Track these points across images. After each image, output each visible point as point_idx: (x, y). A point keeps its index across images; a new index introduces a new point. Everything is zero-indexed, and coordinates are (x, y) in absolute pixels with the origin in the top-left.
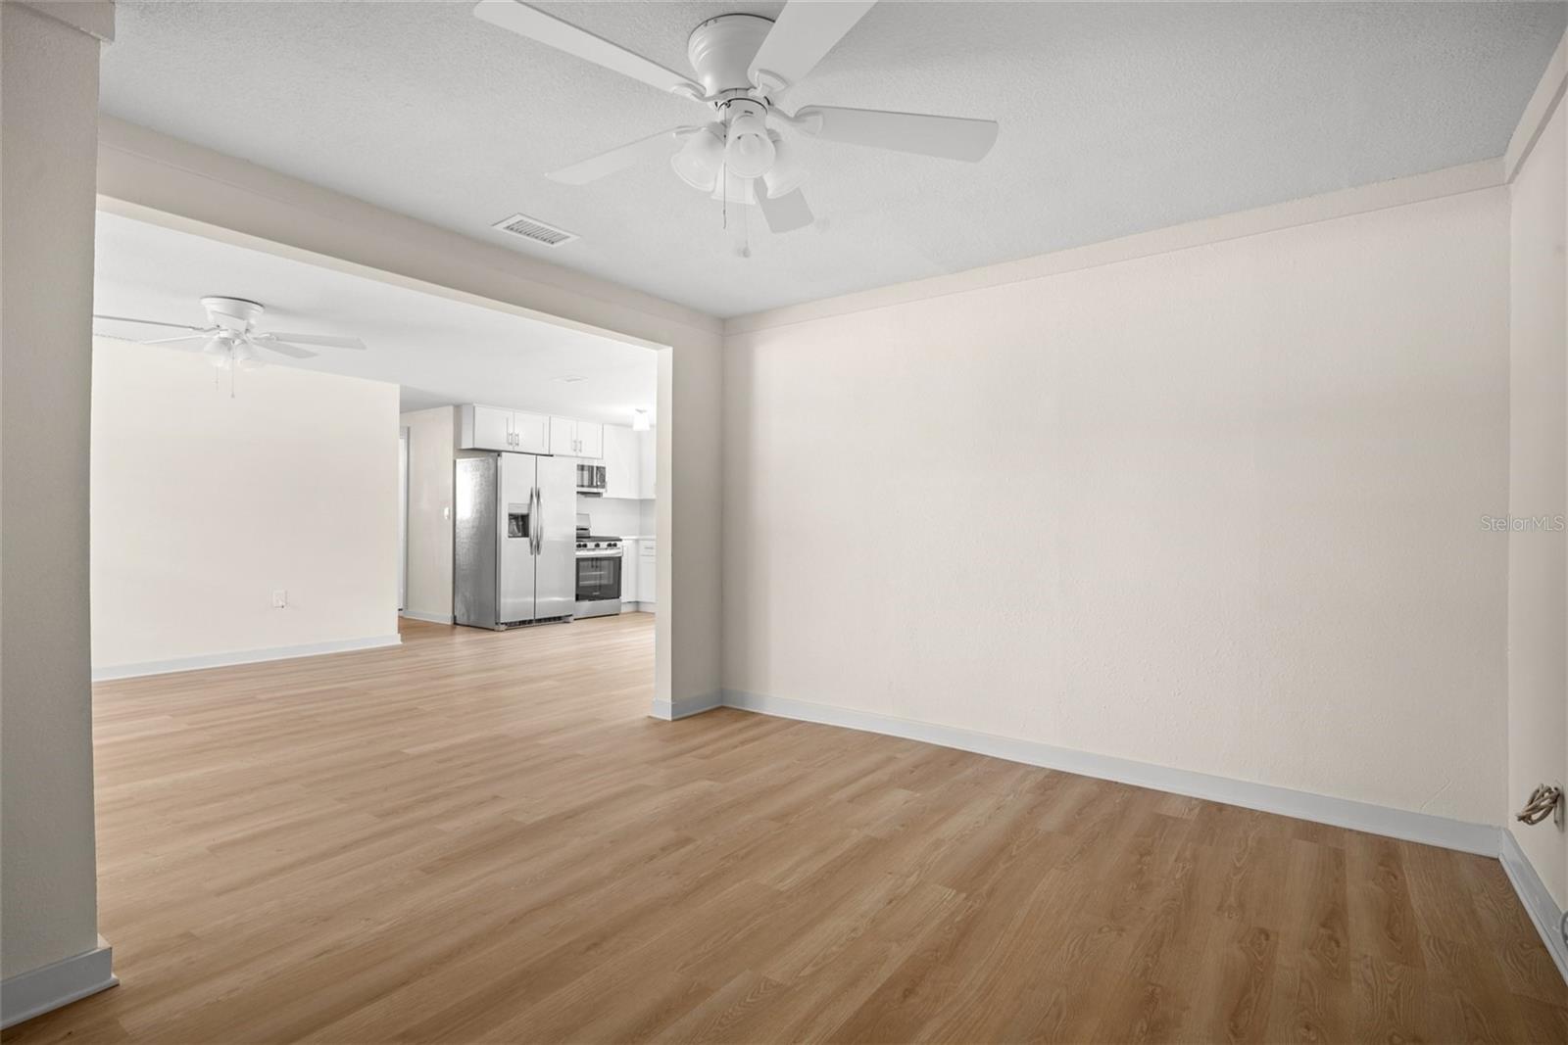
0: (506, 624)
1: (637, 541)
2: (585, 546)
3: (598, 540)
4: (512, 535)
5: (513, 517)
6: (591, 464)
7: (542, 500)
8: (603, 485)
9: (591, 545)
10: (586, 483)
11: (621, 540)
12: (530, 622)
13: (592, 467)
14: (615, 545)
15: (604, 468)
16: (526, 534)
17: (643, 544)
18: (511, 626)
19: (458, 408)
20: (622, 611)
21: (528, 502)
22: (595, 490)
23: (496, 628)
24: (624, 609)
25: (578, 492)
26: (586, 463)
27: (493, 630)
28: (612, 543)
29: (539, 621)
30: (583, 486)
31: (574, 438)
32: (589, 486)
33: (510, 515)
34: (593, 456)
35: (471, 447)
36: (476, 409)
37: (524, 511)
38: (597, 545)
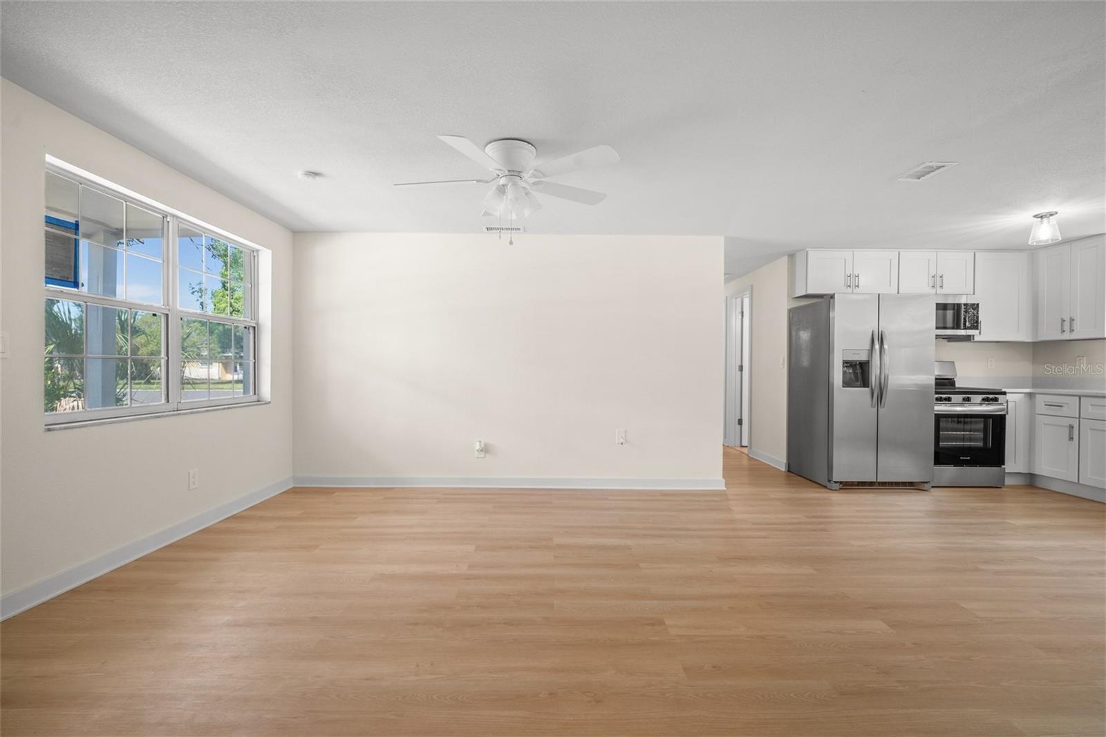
0: (841, 483)
1: (1031, 396)
2: (949, 399)
3: (968, 394)
4: (847, 384)
5: (848, 364)
6: (957, 302)
7: (886, 346)
8: (975, 325)
9: (956, 398)
10: (950, 322)
11: (1005, 393)
12: (871, 484)
13: (959, 305)
14: (996, 400)
15: (976, 307)
16: (865, 383)
17: (1040, 400)
18: (847, 486)
19: (792, 256)
20: (1006, 484)
21: (868, 346)
22: (962, 332)
23: (828, 485)
24: (1009, 481)
25: (938, 337)
26: (950, 301)
27: (826, 487)
28: (991, 396)
29: (884, 484)
30: (945, 328)
31: (933, 272)
32: (953, 328)
33: (845, 362)
34: (958, 291)
35: (804, 293)
36: (809, 252)
37: (863, 357)
38: (968, 399)
